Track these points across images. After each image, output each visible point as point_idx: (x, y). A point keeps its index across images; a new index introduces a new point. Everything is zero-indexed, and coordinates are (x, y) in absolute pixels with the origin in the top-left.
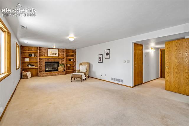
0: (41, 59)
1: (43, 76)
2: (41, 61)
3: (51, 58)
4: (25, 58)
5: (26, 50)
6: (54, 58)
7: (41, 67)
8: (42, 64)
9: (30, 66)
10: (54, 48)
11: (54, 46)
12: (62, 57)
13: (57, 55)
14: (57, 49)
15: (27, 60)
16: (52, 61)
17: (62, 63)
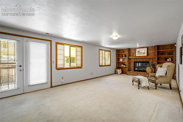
0: (131, 59)
1: (129, 75)
2: (131, 61)
3: (139, 58)
4: (120, 59)
5: (120, 53)
6: (142, 58)
7: (130, 67)
8: (131, 63)
9: (122, 65)
10: (138, 47)
11: (138, 45)
12: (152, 56)
13: (146, 55)
14: (146, 47)
15: (121, 60)
16: (141, 61)
17: (153, 63)
